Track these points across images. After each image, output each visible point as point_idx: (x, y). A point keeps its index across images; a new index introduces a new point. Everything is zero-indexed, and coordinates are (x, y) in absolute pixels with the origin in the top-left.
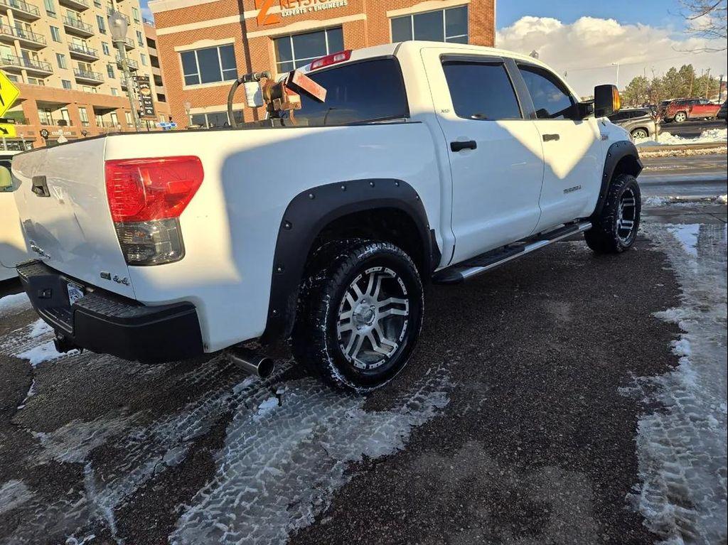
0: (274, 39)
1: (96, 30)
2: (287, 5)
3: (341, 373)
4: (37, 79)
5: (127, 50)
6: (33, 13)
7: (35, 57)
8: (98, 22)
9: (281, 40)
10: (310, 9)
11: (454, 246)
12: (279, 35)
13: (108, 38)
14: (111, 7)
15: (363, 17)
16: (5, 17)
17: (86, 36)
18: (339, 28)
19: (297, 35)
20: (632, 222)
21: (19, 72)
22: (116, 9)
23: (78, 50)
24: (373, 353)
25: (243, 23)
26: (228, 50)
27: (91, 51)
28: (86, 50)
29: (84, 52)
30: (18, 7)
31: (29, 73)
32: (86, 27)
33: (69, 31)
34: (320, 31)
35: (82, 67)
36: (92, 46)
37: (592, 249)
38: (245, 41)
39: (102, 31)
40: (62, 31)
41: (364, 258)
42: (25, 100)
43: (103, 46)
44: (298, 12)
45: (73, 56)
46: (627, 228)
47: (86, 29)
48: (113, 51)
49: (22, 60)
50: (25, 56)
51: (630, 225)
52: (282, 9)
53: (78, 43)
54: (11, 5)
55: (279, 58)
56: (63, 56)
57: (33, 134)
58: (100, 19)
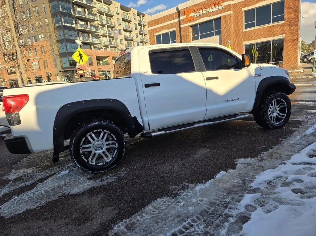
0: (192, 27)
1: (134, 29)
2: (197, 12)
3: (80, 165)
4: (113, 49)
5: (145, 35)
6: (113, 25)
7: (113, 41)
8: (135, 26)
9: (194, 27)
10: (207, 12)
11: (149, 123)
12: (194, 24)
13: (138, 31)
14: (140, 20)
15: (231, 12)
16: (105, 28)
17: (130, 32)
18: (219, 19)
19: (201, 24)
20: (285, 115)
21: (107, 47)
22: (142, 20)
23: (127, 37)
24: (104, 160)
25: (179, 21)
26: (173, 33)
27: (132, 37)
28: (130, 37)
29: (129, 38)
30: (109, 24)
31: (111, 47)
32: (131, 28)
33: (125, 30)
34: (211, 21)
35: (128, 43)
36: (133, 35)
37: (262, 127)
38: (180, 28)
39: (136, 29)
40: (122, 30)
41: (91, 127)
42: (109, 57)
43: (136, 35)
44: (202, 14)
45: (126, 40)
46: (282, 117)
47: (130, 29)
48: (140, 36)
49: (109, 42)
50: (110, 41)
51: (284, 116)
52: (195, 14)
53: (127, 34)
54: (107, 23)
55: (193, 34)
56: (122, 40)
57: (110, 68)
58: (135, 24)
